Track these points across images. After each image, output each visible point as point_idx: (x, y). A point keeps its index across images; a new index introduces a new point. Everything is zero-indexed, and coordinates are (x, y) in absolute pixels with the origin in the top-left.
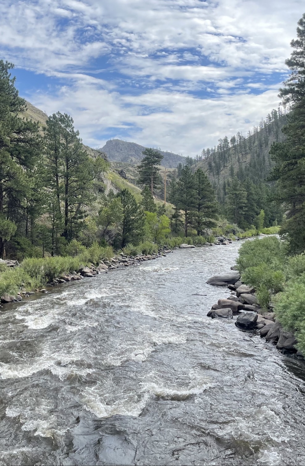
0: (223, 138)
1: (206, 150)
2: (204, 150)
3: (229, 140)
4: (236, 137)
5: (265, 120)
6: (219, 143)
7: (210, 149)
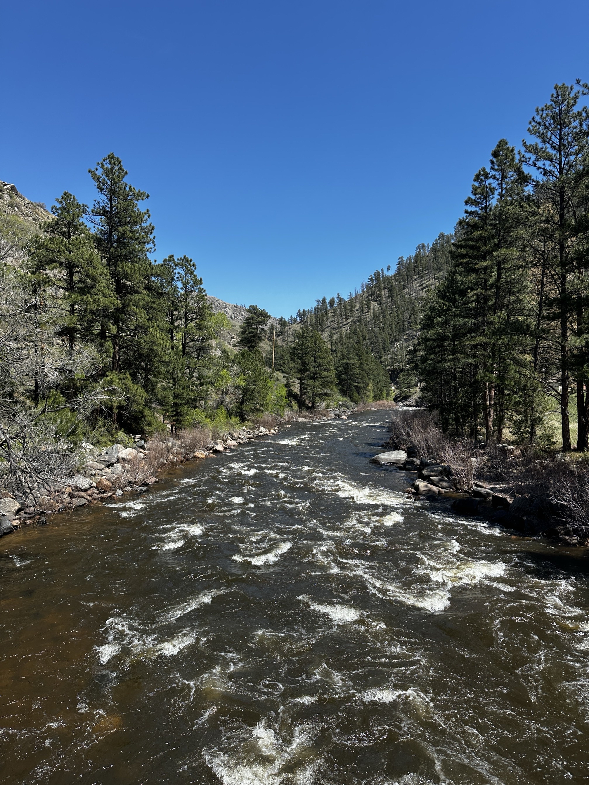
0: (321, 299)
1: (302, 311)
2: (299, 310)
3: (328, 301)
4: (335, 298)
5: (367, 281)
6: (317, 304)
7: (306, 310)
